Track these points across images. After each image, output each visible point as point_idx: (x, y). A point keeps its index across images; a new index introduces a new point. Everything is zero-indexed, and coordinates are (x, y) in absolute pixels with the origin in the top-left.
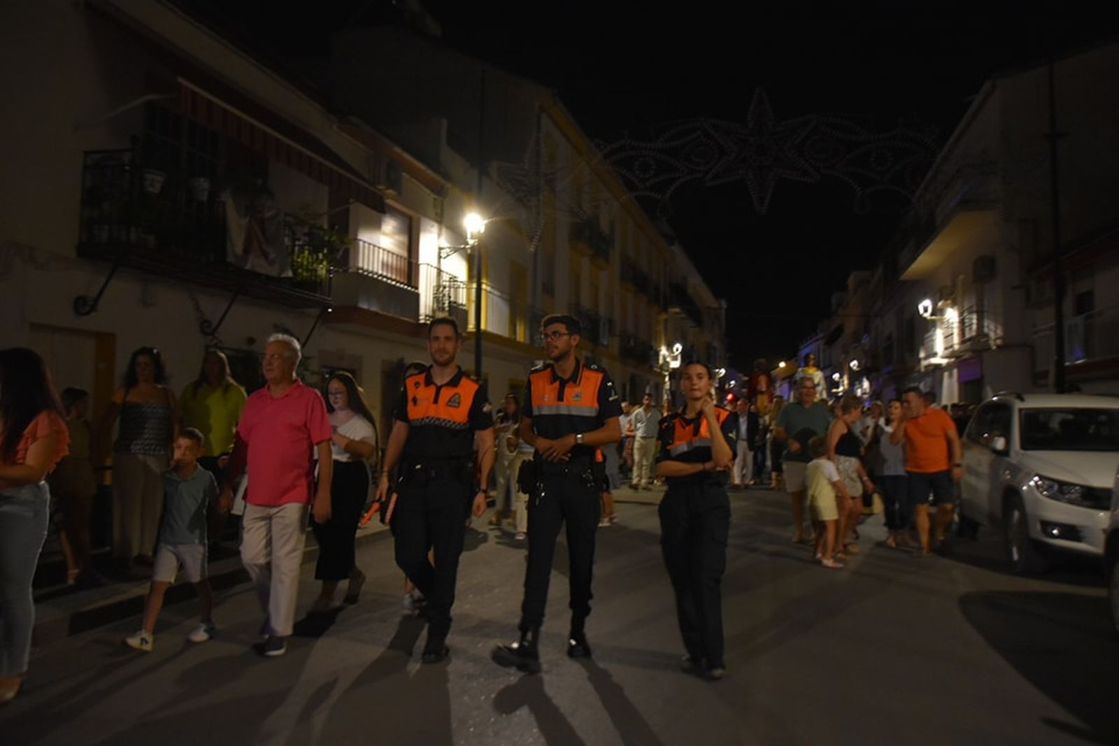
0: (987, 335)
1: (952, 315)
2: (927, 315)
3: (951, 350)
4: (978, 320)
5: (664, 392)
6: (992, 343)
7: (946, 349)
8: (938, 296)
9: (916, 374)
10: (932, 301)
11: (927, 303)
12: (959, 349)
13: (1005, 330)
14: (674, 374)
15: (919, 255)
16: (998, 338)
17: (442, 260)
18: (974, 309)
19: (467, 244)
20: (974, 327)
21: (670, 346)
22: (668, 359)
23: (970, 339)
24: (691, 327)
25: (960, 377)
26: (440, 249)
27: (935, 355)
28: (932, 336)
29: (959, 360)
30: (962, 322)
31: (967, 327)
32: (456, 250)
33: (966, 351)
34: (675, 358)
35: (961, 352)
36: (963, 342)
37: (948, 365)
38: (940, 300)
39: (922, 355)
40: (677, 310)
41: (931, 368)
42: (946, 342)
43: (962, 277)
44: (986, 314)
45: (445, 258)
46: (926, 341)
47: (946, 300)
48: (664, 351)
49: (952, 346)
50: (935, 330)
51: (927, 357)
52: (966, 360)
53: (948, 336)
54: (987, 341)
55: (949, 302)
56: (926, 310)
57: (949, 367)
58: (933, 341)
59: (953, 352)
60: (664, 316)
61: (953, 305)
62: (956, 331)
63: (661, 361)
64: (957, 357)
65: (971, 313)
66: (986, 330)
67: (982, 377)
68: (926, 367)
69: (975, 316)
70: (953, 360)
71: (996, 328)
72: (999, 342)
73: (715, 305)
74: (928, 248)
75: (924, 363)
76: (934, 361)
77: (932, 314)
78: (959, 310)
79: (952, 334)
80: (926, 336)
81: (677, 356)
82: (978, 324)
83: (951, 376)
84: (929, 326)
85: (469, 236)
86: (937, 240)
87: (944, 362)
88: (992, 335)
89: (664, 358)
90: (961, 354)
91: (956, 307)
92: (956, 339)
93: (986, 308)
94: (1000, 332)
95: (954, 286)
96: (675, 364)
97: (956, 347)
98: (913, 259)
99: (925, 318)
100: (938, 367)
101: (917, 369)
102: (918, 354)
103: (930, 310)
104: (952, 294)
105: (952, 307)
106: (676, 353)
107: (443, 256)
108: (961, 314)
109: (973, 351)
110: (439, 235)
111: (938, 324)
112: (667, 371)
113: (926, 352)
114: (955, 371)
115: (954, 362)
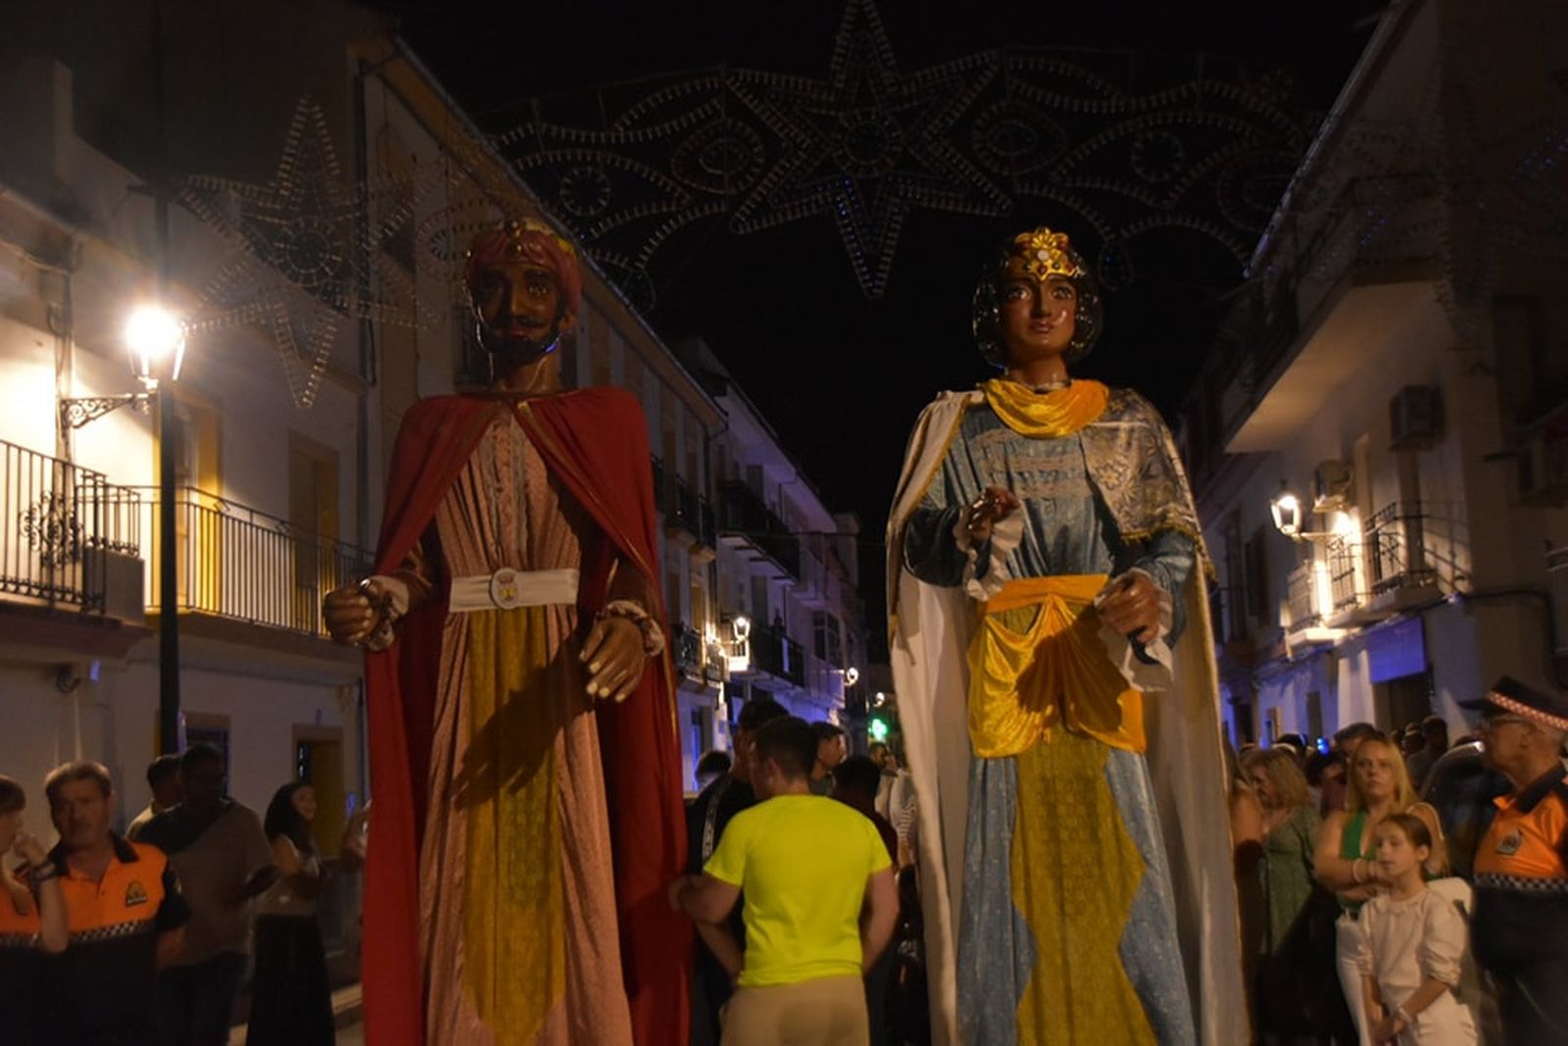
0: (1433, 572)
1: (1347, 527)
2: (1290, 530)
3: (1349, 608)
4: (1408, 537)
5: (716, 728)
6: (1445, 588)
7: (1338, 606)
8: (1313, 484)
9: (1274, 666)
10: (1298, 496)
11: (1289, 502)
12: (1372, 605)
13: (1476, 558)
14: (735, 685)
15: (1263, 396)
16: (1461, 578)
17: (72, 432)
18: (1399, 513)
19: (142, 388)
20: (1402, 553)
21: (724, 622)
22: (722, 653)
23: (1394, 582)
24: (776, 578)
25: (1374, 669)
26: (65, 405)
27: (1313, 620)
28: (1305, 577)
29: (1371, 630)
30: (1373, 544)
31: (1384, 553)
32: (110, 405)
33: (1389, 608)
34: (738, 651)
35: (1374, 612)
36: (1377, 589)
37: (1347, 642)
38: (1318, 496)
39: (1285, 621)
40: (739, 541)
41: (1310, 650)
42: (1335, 591)
43: (1364, 439)
44: (1425, 521)
45: (77, 427)
46: (1290, 589)
47: (1331, 494)
48: (710, 635)
49: (1353, 600)
50: (1311, 564)
51: (1296, 627)
52: (1387, 629)
53: (1342, 577)
54: (1435, 584)
55: (1339, 498)
56: (1287, 518)
57: (1350, 648)
58: (1308, 588)
59: (1357, 612)
60: (707, 555)
61: (1351, 501)
62: (1359, 565)
63: (706, 660)
64: (1366, 625)
65: (1391, 519)
66: (1429, 558)
67: (1430, 668)
68: (1295, 648)
69: (1400, 528)
70: (1356, 630)
71: (1453, 554)
72: (1463, 586)
73: (831, 528)
74: (1285, 376)
75: (1292, 640)
76: (1314, 634)
77: (1302, 529)
78: (1362, 516)
79: (1353, 570)
80: (1292, 578)
81: (743, 643)
82: (1410, 547)
83: (1355, 667)
84: (1299, 553)
85: (145, 370)
86: (1305, 356)
87: (1337, 635)
88: (1445, 570)
89: (711, 651)
90: (1376, 618)
91: (1355, 510)
92: (1361, 583)
93: (1425, 510)
94: (1463, 562)
95: (1348, 461)
96: (739, 664)
97: (1363, 601)
98: (1252, 405)
99: (1288, 538)
100: (1324, 649)
101: (1276, 654)
102: (1277, 621)
103: (1297, 520)
104: (1347, 479)
105: (1346, 510)
106: (740, 638)
107: (77, 422)
108: (1369, 524)
109: (1403, 611)
110: (62, 366)
111: (1318, 549)
112: (722, 679)
113: (1293, 616)
114: (1364, 656)
115: (1357, 637)
